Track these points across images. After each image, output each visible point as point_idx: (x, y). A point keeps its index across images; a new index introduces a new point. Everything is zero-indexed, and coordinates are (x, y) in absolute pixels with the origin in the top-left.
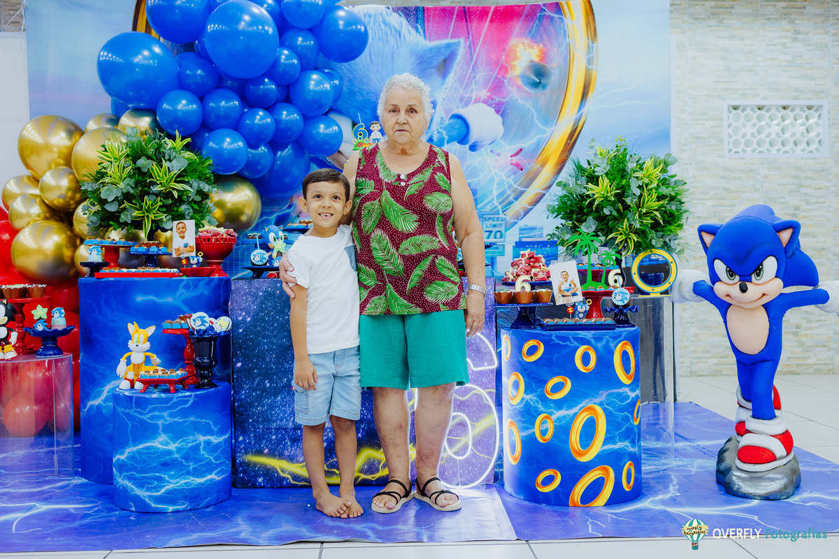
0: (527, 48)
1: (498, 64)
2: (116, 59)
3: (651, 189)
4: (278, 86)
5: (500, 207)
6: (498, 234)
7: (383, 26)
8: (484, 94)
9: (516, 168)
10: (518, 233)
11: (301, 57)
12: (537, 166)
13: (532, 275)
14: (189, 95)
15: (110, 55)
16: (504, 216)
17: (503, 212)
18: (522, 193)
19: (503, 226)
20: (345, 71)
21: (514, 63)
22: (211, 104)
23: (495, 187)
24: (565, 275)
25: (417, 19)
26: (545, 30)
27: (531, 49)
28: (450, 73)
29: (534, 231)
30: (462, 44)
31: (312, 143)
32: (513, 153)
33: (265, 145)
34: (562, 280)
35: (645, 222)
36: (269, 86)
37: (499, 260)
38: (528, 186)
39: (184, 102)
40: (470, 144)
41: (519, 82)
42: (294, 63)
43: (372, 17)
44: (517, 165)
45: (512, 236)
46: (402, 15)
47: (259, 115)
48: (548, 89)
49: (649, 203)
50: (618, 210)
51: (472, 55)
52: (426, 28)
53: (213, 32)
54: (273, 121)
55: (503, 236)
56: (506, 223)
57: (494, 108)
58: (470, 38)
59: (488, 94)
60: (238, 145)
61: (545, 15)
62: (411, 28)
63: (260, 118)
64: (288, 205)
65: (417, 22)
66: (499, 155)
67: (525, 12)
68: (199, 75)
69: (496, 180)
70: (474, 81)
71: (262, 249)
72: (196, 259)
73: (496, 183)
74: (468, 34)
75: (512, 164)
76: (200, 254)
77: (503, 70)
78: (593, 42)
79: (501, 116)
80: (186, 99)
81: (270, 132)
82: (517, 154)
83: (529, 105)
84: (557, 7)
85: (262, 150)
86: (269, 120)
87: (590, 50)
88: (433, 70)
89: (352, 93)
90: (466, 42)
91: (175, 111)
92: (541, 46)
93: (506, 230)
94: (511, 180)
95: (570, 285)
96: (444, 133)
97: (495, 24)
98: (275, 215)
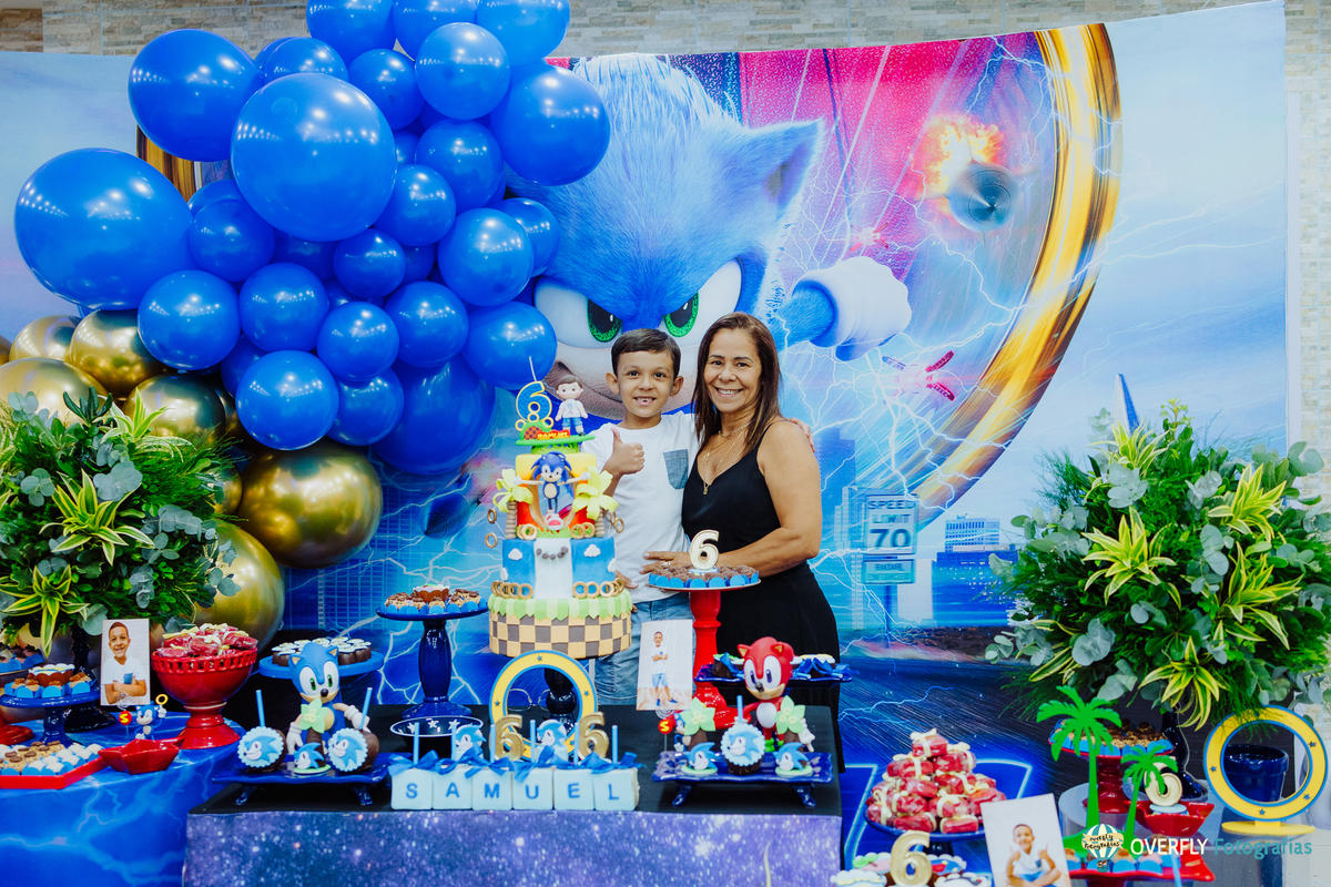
0: (963, 134)
1: (899, 172)
2: (49, 208)
3: (1257, 556)
4: (406, 248)
5: (903, 479)
6: (901, 538)
7: (651, 97)
8: (869, 236)
9: (938, 393)
10: (944, 534)
11: (455, 185)
12: (986, 389)
13: (940, 813)
14: (208, 281)
15: (39, 198)
16: (913, 499)
17: (911, 489)
18: (952, 448)
19: (911, 519)
20: (572, 195)
21: (934, 168)
22: (257, 298)
23: (893, 436)
24: (1026, 837)
25: (725, 79)
26: (1002, 93)
27: (972, 138)
28: (794, 193)
29: (979, 530)
30: (820, 131)
31: (489, 363)
32: (933, 363)
33: (384, 377)
34: (1017, 848)
35: (1240, 637)
36: (383, 253)
37: (903, 592)
38: (965, 434)
39: (195, 299)
40: (839, 344)
41: (946, 209)
42: (440, 199)
43: (629, 79)
44: (942, 388)
45: (931, 542)
46: (692, 73)
47: (360, 317)
48: (1010, 222)
49: (1251, 590)
50: (1169, 609)
51: (842, 153)
52: (744, 98)
53: (248, 142)
54: (393, 327)
55: (912, 541)
56: (917, 513)
57: (890, 265)
58: (839, 118)
59: (878, 235)
60: (312, 387)
61: (1002, 61)
62: (710, 100)
63: (364, 325)
64: (456, 479)
65: (724, 87)
66: (901, 366)
67: (960, 56)
68: (231, 236)
69: (896, 421)
70: (846, 209)
71: (267, 725)
72: (149, 713)
73: (894, 428)
74: (835, 111)
75: (930, 386)
76: (162, 699)
77: (911, 184)
78: (1109, 117)
79: (906, 283)
80: (200, 291)
81: (389, 353)
82: (940, 364)
83: (967, 258)
84: (1030, 43)
85: (377, 385)
86: (383, 327)
87: (1102, 134)
88: (758, 188)
89: (587, 242)
90: (829, 125)
91: (175, 317)
92: (995, 128)
93: (918, 529)
94: (927, 421)
95: (1039, 864)
96: (783, 322)
97: (892, 85)
98: (431, 500)
